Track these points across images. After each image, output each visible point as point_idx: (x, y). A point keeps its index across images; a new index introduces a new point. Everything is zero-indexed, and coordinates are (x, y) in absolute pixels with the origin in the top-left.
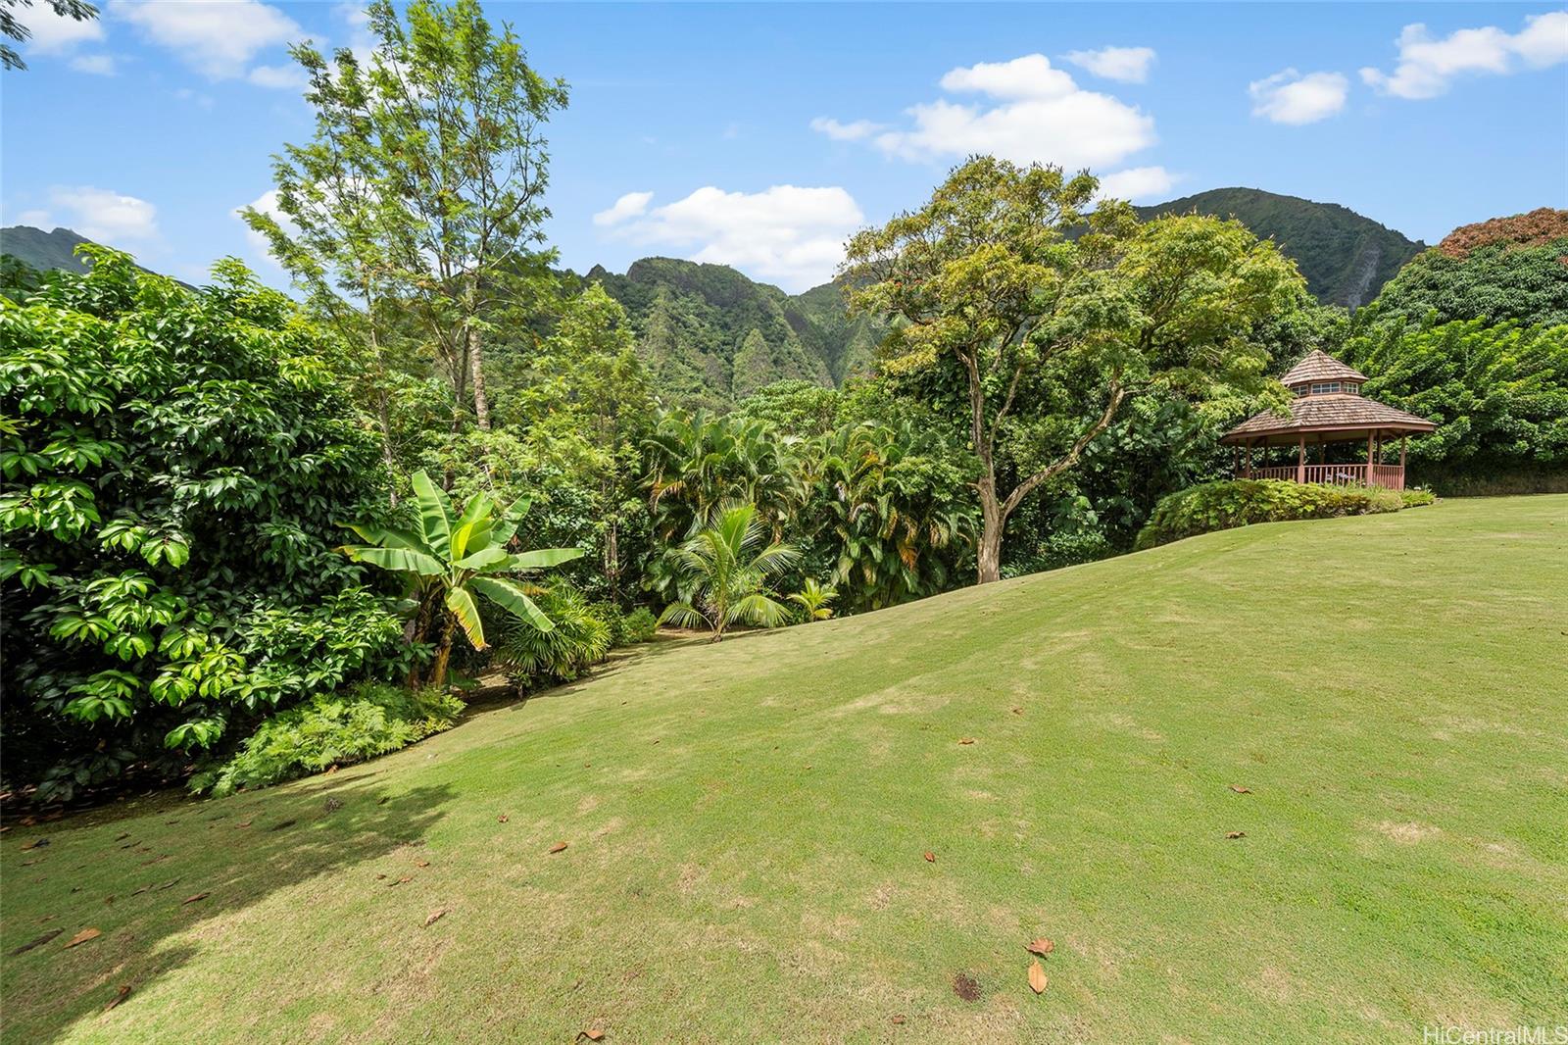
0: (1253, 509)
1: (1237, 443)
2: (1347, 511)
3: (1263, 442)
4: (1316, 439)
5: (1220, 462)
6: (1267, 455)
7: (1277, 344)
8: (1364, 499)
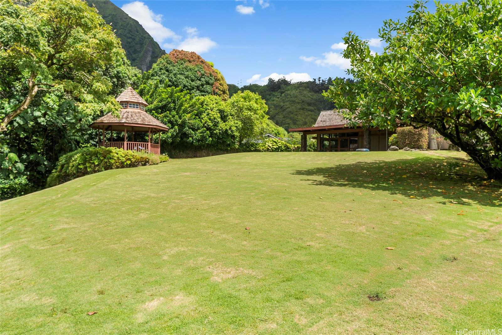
0: (106, 162)
1: (99, 128)
2: (142, 164)
3: (110, 128)
4: (131, 129)
5: (91, 137)
6: (112, 135)
7: (115, 80)
8: (148, 159)
